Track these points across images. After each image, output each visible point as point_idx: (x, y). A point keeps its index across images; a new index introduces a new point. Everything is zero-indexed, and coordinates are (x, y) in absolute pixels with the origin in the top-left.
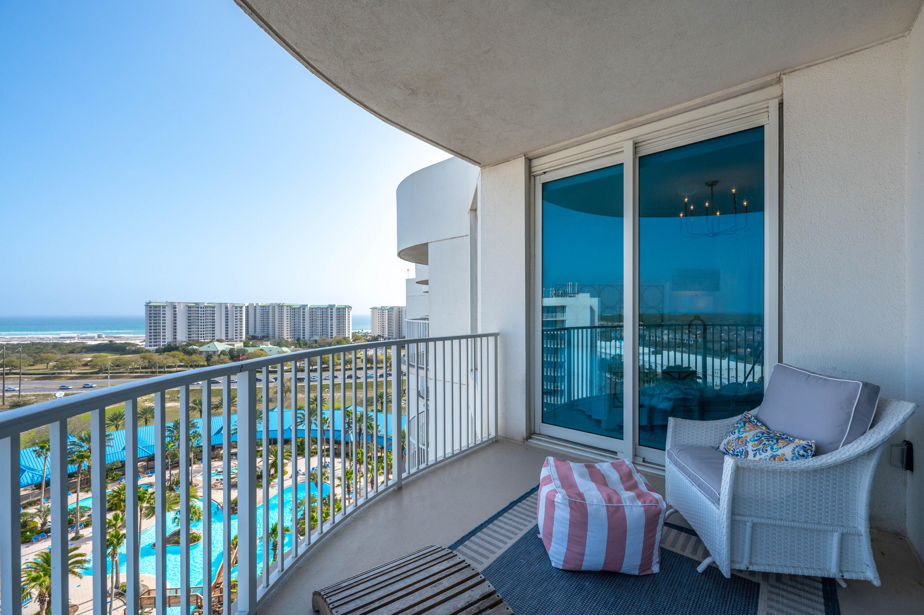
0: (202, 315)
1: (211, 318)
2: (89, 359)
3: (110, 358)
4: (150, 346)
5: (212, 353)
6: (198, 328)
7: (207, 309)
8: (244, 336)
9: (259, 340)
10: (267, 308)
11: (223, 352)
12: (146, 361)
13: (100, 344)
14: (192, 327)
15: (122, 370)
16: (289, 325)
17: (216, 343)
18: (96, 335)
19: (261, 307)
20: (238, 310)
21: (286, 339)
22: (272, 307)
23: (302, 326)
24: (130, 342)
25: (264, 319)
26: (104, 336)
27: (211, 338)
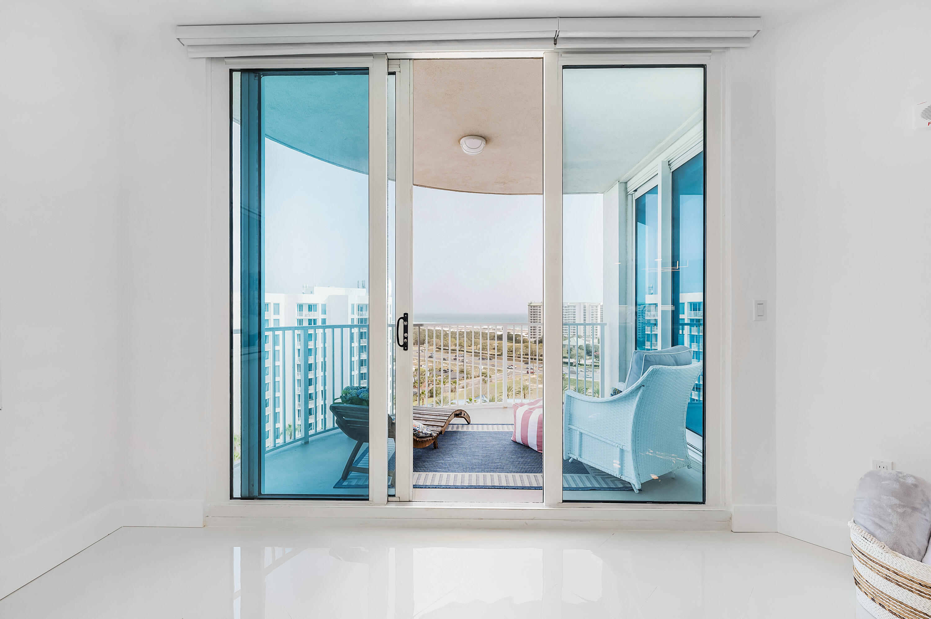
4: (531, 338)
5: (572, 347)
11: (580, 347)
18: (501, 327)
20: (594, 308)
24: (519, 333)
26: (505, 328)
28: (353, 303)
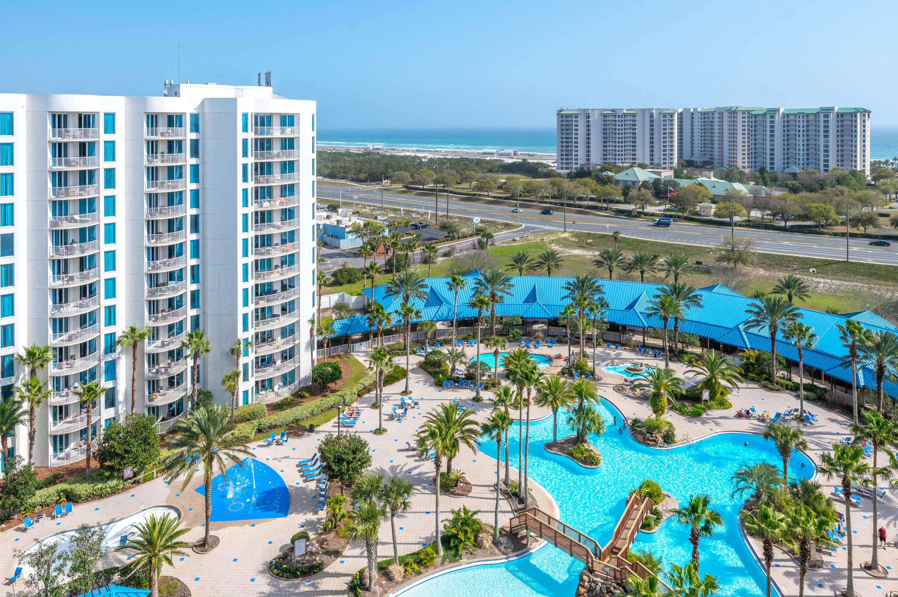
0: (620, 127)
1: (631, 131)
2: (504, 181)
3: (522, 179)
4: (562, 168)
5: (631, 184)
6: (615, 146)
7: (626, 118)
8: (675, 161)
9: (697, 167)
10: (710, 115)
11: (645, 184)
12: (556, 189)
13: (514, 163)
14: (608, 144)
15: (532, 198)
16: (746, 144)
17: (637, 170)
18: (511, 151)
19: (701, 113)
20: (667, 119)
21: (741, 169)
22: (719, 113)
23: (768, 147)
24: (543, 161)
25: (706, 134)
26: (519, 153)
27: (631, 161)
28: (245, 111)
